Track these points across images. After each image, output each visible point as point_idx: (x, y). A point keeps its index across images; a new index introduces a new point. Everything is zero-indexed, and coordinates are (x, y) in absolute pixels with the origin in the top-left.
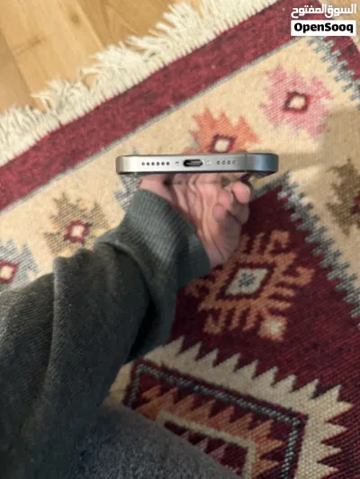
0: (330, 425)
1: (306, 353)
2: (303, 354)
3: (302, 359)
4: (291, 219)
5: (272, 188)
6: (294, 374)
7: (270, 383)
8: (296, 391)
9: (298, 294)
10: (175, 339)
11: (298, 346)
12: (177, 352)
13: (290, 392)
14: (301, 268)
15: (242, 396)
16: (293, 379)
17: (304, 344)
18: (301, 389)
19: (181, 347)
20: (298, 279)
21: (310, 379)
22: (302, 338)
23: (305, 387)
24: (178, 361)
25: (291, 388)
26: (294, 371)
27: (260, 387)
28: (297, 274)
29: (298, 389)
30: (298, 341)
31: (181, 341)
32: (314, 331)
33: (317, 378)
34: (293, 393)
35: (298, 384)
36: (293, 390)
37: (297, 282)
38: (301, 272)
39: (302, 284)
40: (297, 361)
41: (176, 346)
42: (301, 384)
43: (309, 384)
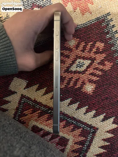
0: (107, 133)
1: (102, 101)
2: (101, 102)
3: (100, 104)
4: (106, 37)
5: (100, 19)
6: (95, 110)
7: (84, 113)
8: (95, 118)
9: (104, 74)
10: (42, 89)
11: (99, 98)
12: (42, 95)
13: (92, 118)
14: (107, 62)
15: (70, 117)
16: (94, 112)
17: (102, 97)
18: (97, 117)
19: (44, 93)
20: (105, 67)
21: (102, 113)
22: (101, 95)
23: (99, 116)
24: (42, 99)
25: (93, 116)
26: (95, 109)
27: (79, 114)
28: (105, 65)
29: (96, 117)
30: (100, 96)
31: (45, 90)
32: (108, 92)
33: (105, 113)
34: (94, 118)
35: (96, 114)
36: (94, 117)
37: (104, 69)
38: (107, 64)
39: (106, 70)
40: (98, 105)
41: (42, 92)
42: (98, 115)
43: (101, 115)
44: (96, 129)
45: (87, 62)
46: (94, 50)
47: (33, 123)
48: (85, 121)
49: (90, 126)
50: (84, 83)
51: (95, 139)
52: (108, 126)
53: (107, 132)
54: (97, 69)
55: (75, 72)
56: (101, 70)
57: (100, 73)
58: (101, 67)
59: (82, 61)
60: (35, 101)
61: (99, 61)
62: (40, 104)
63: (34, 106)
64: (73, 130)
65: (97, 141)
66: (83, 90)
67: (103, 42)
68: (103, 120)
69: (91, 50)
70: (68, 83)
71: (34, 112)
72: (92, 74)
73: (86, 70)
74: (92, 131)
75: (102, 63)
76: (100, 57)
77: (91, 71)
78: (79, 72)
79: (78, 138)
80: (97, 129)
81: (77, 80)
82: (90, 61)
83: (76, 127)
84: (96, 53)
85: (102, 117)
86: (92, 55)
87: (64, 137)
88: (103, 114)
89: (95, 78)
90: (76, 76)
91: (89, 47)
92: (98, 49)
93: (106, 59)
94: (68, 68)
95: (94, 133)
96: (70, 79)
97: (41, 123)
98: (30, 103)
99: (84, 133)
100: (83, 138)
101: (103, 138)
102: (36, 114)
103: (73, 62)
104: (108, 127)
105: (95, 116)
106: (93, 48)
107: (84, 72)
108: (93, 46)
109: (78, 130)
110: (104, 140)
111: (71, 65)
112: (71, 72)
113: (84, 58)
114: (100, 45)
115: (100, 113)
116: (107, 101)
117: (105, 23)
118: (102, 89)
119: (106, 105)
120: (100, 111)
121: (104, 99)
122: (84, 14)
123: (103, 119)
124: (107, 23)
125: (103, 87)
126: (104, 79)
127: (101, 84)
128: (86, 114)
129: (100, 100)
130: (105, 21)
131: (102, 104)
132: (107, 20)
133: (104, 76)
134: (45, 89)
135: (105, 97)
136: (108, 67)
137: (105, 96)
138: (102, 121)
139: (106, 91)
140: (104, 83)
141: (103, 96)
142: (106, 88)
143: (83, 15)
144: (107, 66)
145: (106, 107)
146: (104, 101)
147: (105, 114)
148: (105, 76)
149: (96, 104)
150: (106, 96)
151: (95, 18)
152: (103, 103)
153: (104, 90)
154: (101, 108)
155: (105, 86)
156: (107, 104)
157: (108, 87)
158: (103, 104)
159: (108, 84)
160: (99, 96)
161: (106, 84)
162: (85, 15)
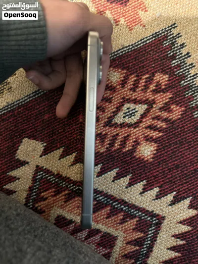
0: (180, 225)
1: (169, 172)
2: (167, 173)
3: (166, 176)
4: (172, 64)
5: (160, 36)
6: (158, 187)
7: (140, 192)
8: (159, 200)
9: (170, 127)
10: (69, 155)
11: (164, 166)
12: (70, 164)
13: (154, 200)
14: (174, 106)
15: (117, 200)
16: (157, 191)
17: (169, 165)
18: (162, 198)
19: (73, 162)
20: (171, 114)
21: (170, 192)
22: (168, 161)
23: (165, 197)
24: (70, 171)
25: (155, 197)
26: (159, 185)
27: (132, 195)
28: (171, 111)
29: (160, 198)
30: (165, 162)
31: (74, 157)
32: (178, 156)
33: (175, 191)
34: (156, 201)
35: (161, 194)
36: (157, 199)
37: (170, 118)
38: (175, 109)
39: (174, 119)
40: (163, 178)
41: (69, 160)
42: (163, 195)
43: (169, 195)
44: (160, 219)
45: (141, 108)
46: (152, 87)
47: (57, 211)
48: (142, 206)
49: (152, 214)
50: (137, 143)
51: (161, 234)
52: (181, 213)
53: (181, 222)
54: (158, 118)
55: (123, 125)
56: (166, 120)
57: (163, 125)
58: (165, 115)
59: (132, 106)
60: (59, 176)
61: (160, 105)
62: (67, 180)
63: (57, 184)
64: (123, 221)
65: (163, 238)
66: (137, 154)
67: (166, 73)
68: (173, 203)
69: (146, 87)
70: (112, 144)
71: (57, 193)
72: (151, 127)
73: (140, 121)
74: (154, 222)
75: (166, 108)
76: (162, 99)
77: (148, 121)
78: (129, 126)
79: (133, 234)
80: (163, 218)
81: (126, 139)
82: (146, 106)
83: (128, 216)
84: (155, 92)
85: (170, 197)
86: (149, 95)
87: (109, 234)
88: (172, 192)
89: (155, 134)
90: (123, 132)
91: (142, 82)
92: (158, 85)
93: (172, 101)
94: (111, 118)
95: (158, 225)
96: (115, 137)
97: (70, 211)
98: (52, 178)
99: (142, 226)
100: (139, 233)
101: (173, 233)
102: (61, 197)
103: (118, 109)
104: (181, 215)
105: (158, 197)
106: (150, 84)
107: (136, 125)
108: (150, 81)
109: (132, 221)
110: (176, 236)
111: (115, 113)
112: (116, 125)
113: (135, 102)
114: (162, 78)
115: (167, 192)
116: (177, 171)
117: (169, 40)
118: (169, 151)
119: (176, 178)
120: (166, 189)
121: (173, 168)
122: (132, 29)
123: (172, 201)
124: (172, 40)
125: (170, 148)
126: (171, 135)
127: (166, 143)
128: (143, 194)
129: (166, 169)
130: (169, 38)
131: (169, 177)
132: (171, 36)
133: (170, 130)
134: (74, 154)
135: (173, 165)
136: (176, 113)
137: (173, 163)
138: (170, 205)
139: (175, 154)
140: (171, 141)
141: (170, 163)
142: (175, 150)
143: (130, 30)
144: (174, 113)
145: (176, 181)
146: (172, 171)
147: (175, 193)
148: (172, 129)
149: (159, 177)
150: (176, 162)
151: (151, 34)
152: (172, 174)
153: (172, 153)
154: (168, 182)
155: (174, 146)
156: (177, 176)
157: (179, 147)
158: (171, 176)
159: (178, 142)
160: (164, 164)
161: (174, 143)
162: (135, 31)
